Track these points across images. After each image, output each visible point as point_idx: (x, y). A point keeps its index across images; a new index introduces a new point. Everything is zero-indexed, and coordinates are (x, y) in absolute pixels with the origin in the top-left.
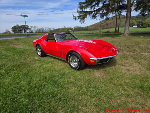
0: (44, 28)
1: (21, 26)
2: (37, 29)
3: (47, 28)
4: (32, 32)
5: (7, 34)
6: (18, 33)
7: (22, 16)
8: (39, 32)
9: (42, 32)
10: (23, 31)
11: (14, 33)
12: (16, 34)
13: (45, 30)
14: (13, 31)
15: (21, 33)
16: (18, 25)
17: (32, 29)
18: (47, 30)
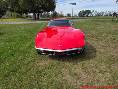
0: (105, 12)
1: (85, 11)
2: (97, 13)
3: (107, 12)
4: (92, 16)
5: (75, 17)
6: (82, 16)
7: (71, 4)
8: (99, 16)
9: (102, 16)
10: (86, 15)
11: (79, 17)
12: (80, 17)
13: (105, 13)
14: (79, 15)
15: (84, 16)
16: (83, 10)
17: (93, 14)
18: (107, 14)
